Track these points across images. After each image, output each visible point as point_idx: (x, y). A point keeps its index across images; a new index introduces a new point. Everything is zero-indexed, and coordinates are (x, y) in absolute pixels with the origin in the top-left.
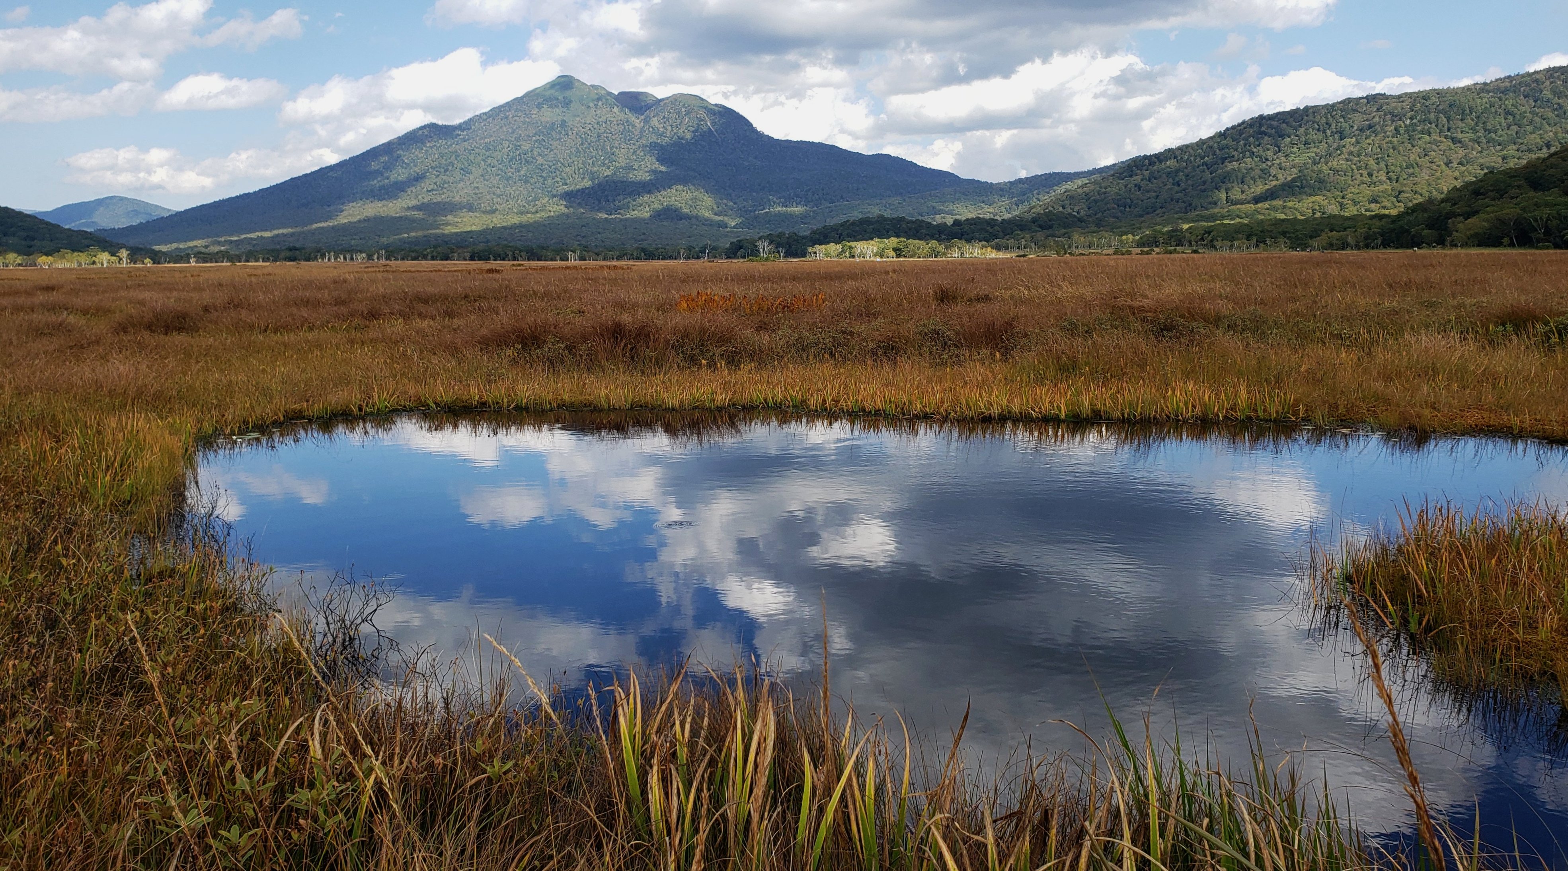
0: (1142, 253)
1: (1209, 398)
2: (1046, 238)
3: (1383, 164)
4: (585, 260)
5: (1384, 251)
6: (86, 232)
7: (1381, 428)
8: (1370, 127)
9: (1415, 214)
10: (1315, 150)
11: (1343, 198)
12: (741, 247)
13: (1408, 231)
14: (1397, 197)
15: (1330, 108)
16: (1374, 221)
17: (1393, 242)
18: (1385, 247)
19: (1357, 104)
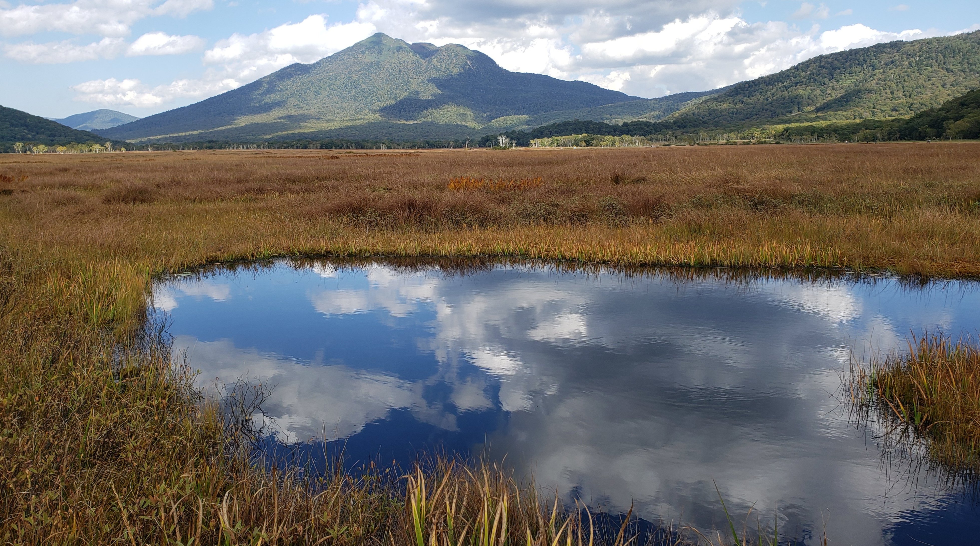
0: (744, 144)
1: (786, 252)
2: (682, 134)
3: (900, 86)
4: (391, 148)
5: (901, 142)
6: (86, 131)
7: (897, 273)
8: (892, 62)
9: (921, 118)
10: (856, 77)
11: (874, 108)
12: (488, 140)
13: (916, 129)
14: (909, 107)
15: (865, 51)
16: (894, 123)
17: (907, 136)
18: (901, 140)
19: (884, 48)
